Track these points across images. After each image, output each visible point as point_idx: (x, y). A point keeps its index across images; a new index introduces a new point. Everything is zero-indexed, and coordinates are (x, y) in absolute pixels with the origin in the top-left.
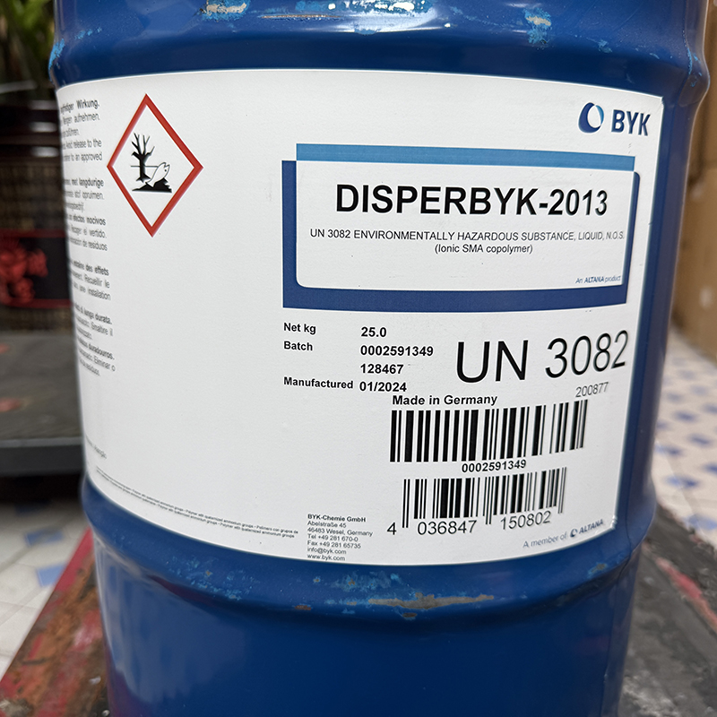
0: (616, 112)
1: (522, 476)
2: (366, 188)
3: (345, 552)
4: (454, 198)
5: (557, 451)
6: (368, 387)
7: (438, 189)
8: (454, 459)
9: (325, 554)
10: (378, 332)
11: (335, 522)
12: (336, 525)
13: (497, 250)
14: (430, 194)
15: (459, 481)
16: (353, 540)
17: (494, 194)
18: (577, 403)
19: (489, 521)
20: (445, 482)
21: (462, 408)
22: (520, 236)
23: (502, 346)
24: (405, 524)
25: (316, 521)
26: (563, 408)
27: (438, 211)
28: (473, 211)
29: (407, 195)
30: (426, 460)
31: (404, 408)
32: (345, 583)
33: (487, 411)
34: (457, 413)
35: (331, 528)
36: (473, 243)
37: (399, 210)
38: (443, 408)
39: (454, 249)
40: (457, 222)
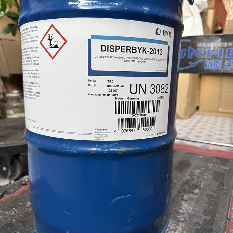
0: (164, 31)
1: (146, 118)
2: (108, 46)
3: (104, 138)
4: (128, 49)
5: (153, 112)
6: (109, 95)
7: (125, 47)
8: (130, 113)
9: (99, 139)
10: (111, 81)
11: (101, 130)
12: (102, 131)
13: (139, 62)
14: (123, 48)
15: (131, 119)
16: (106, 135)
17: (137, 48)
18: (157, 101)
19: (138, 129)
20: (128, 119)
21: (131, 100)
22: (143, 59)
23: (140, 85)
24: (119, 130)
25: (97, 130)
26: (154, 101)
27: (125, 52)
28: (133, 52)
29: (118, 48)
30: (123, 113)
31: (118, 100)
32: (104, 146)
33: (137, 101)
34: (130, 102)
35: (100, 132)
36: (133, 60)
37: (116, 51)
38: (127, 100)
39: (129, 61)
40: (129, 55)
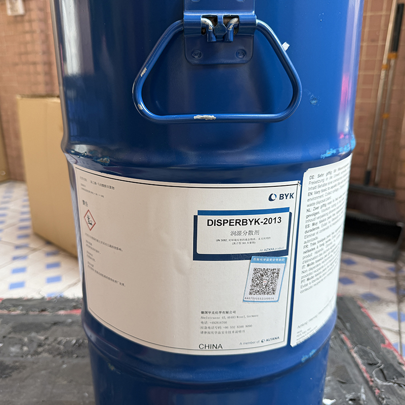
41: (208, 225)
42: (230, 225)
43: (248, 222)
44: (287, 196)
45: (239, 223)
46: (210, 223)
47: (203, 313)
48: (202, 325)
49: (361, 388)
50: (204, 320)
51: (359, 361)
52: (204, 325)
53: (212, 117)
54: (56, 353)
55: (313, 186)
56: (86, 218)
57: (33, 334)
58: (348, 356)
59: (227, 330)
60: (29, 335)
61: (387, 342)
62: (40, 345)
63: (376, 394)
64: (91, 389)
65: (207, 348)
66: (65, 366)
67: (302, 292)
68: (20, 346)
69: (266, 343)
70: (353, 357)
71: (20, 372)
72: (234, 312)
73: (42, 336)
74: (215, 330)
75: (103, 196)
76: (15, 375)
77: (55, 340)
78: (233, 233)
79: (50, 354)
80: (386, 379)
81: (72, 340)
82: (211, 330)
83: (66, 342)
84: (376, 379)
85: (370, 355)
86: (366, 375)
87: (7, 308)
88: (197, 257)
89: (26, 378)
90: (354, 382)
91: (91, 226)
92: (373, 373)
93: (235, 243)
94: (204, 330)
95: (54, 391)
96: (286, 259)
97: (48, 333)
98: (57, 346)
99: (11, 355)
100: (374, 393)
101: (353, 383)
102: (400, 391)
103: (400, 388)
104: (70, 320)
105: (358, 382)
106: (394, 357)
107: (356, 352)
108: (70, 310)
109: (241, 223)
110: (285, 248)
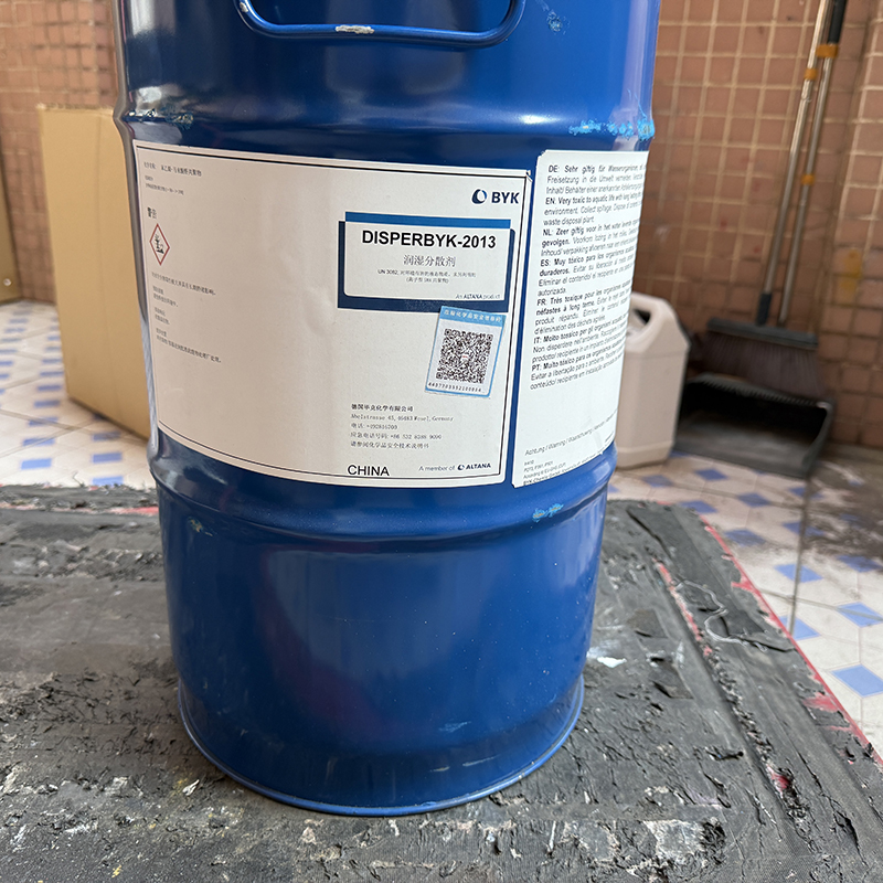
41: (364, 241)
42: (403, 243)
43: (435, 239)
44: (505, 198)
45: (418, 240)
46: (368, 237)
47: (354, 407)
48: (353, 430)
49: (678, 645)
50: (355, 421)
51: (682, 603)
52: (358, 430)
53: (367, 29)
54: (102, 573)
55: (557, 186)
56: (154, 242)
57: (59, 542)
58: (663, 597)
59: (398, 441)
60: (51, 543)
61: (743, 579)
62: (71, 559)
63: (706, 654)
64: (166, 629)
65: (362, 473)
66: (118, 593)
67: (533, 387)
68: (33, 559)
69: (465, 472)
70: (673, 598)
71: (32, 599)
72: (411, 409)
73: (77, 545)
74: (375, 440)
75: (182, 192)
76: (21, 603)
77: (103, 552)
78: (408, 260)
79: (90, 573)
80: (728, 634)
81: (136, 554)
82: (369, 440)
83: (124, 556)
84: (709, 631)
85: (707, 597)
86: (690, 625)
87: (7, 499)
88: (346, 301)
89: (43, 609)
90: (668, 635)
91: (160, 255)
92: (706, 622)
93: (411, 279)
94: (357, 440)
95: (96, 629)
96: (504, 317)
97: (88, 542)
98: (105, 561)
99: (15, 572)
100: (700, 652)
101: (665, 637)
102: (752, 652)
103: (753, 648)
104: (133, 524)
105: (675, 637)
106: (753, 603)
107: (678, 591)
108: (135, 507)
109: (422, 241)
110: (502, 298)
